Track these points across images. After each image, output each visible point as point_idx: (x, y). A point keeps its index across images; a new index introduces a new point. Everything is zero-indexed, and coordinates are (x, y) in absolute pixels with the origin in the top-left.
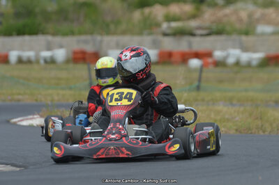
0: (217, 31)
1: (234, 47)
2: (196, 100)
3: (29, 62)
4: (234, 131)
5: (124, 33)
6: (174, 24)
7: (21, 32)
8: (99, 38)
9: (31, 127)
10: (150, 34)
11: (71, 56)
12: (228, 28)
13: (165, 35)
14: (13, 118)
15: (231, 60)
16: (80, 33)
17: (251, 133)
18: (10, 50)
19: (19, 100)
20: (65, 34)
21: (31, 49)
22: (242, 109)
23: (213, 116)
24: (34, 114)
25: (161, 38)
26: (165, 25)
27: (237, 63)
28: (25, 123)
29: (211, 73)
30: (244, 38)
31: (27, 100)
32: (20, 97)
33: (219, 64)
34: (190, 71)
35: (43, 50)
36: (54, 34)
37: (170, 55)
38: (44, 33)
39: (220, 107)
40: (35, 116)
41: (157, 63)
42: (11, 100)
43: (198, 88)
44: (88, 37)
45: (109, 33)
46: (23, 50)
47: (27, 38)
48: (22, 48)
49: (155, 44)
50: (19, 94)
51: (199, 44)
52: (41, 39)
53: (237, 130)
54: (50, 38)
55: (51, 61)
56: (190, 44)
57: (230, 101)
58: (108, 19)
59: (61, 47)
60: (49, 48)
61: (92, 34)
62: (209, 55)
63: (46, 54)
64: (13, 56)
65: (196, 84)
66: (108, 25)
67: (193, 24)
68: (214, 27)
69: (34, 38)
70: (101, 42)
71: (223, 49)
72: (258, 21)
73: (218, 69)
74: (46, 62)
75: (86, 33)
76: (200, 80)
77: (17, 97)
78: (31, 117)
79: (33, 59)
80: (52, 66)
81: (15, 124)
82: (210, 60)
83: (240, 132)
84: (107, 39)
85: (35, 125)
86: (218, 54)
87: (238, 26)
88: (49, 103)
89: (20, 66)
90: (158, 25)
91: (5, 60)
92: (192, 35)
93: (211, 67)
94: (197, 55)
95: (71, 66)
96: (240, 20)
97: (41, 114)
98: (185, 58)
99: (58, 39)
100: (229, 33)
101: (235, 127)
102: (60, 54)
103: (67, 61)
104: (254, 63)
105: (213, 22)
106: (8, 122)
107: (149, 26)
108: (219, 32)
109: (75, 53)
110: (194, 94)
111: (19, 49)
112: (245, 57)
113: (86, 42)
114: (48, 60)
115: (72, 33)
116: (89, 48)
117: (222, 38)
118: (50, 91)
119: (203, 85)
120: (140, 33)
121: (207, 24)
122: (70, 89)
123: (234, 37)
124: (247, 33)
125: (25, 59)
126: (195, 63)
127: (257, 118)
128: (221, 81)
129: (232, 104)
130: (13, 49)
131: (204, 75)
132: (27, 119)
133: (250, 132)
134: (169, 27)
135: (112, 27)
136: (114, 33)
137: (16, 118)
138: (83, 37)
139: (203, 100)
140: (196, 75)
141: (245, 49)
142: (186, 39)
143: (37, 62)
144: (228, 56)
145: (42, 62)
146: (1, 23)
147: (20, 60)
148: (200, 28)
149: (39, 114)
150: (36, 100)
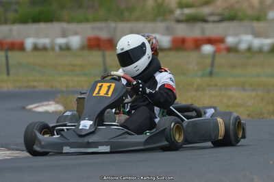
0: (230, 17)
1: (246, 33)
2: (209, 85)
3: (44, 49)
4: (246, 116)
5: (138, 19)
6: (187, 11)
7: (36, 19)
8: (113, 25)
9: (46, 113)
10: (164, 20)
11: (86, 42)
12: (240, 14)
13: (178, 21)
14: (29, 105)
15: (243, 46)
16: (95, 20)
17: (263, 118)
18: (26, 37)
19: (34, 87)
20: (80, 21)
21: (46, 36)
22: (254, 94)
23: (225, 101)
24: (49, 100)
25: (174, 25)
26: (178, 12)
27: (249, 49)
28: (40, 109)
29: (223, 58)
30: (255, 24)
32: (36, 84)
33: (232, 50)
34: (204, 56)
35: (58, 37)
36: (69, 21)
37: (183, 41)
38: (59, 20)
39: (232, 92)
40: (51, 103)
41: (170, 49)
42: (27, 87)
43: (211, 74)
44: (103, 24)
45: (123, 20)
47: (42, 25)
48: (38, 36)
49: (168, 31)
50: (35, 81)
51: (212, 30)
52: (56, 27)
53: (249, 115)
54: (64, 25)
55: (66, 48)
56: (203, 30)
57: (242, 87)
58: (123, 6)
59: (76, 33)
60: (64, 35)
61: (106, 20)
62: (221, 41)
63: (61, 41)
64: (29, 43)
65: (208, 70)
66: (122, 13)
67: (206, 10)
68: (226, 13)
69: (49, 25)
70: (115, 28)
71: (236, 34)
72: (270, 7)
73: (231, 55)
74: (61, 48)
75: (100, 20)
76: (212, 65)
77: (32, 84)
78: (46, 103)
79: (48, 46)
80: (67, 53)
81: (30, 110)
82: (222, 46)
83: (252, 117)
84: (121, 25)
85: (50, 111)
86: (230, 40)
87: (249, 12)
88: (64, 89)
89: (36, 53)
90: (171, 12)
91: (21, 47)
92: (204, 21)
93: (224, 53)
94: (210, 41)
95: (86, 52)
96: (252, 7)
97: (56, 100)
98: (198, 44)
99: (72, 27)
100: (241, 20)
101: (247, 112)
102: (75, 41)
103: (82, 48)
104: (266, 48)
105: (225, 9)
106: (24, 108)
107: (162, 13)
109: (90, 40)
110: (207, 79)
111: (33, 36)
112: (257, 42)
113: (101, 29)
114: (64, 47)
115: (87, 20)
116: (104, 35)
117: (234, 24)
118: (65, 78)
119: (215, 70)
120: (154, 20)
121: (219, 10)
122: (85, 75)
123: (246, 23)
124: (258, 19)
125: (40, 46)
126: (208, 49)
127: (268, 103)
128: (233, 67)
129: (244, 89)
130: (29, 37)
131: (217, 61)
132: (43, 105)
133: (261, 117)
134: (182, 14)
135: (127, 14)
136: (128, 20)
137: (32, 104)
138: (98, 24)
139: (216, 85)
140: (208, 61)
141: (257, 35)
142: (199, 25)
143: (53, 49)
144: (239, 42)
145: (57, 48)
146: (16, 11)
147: (36, 48)
148: (212, 14)
149: (54, 101)
150: (52, 87)
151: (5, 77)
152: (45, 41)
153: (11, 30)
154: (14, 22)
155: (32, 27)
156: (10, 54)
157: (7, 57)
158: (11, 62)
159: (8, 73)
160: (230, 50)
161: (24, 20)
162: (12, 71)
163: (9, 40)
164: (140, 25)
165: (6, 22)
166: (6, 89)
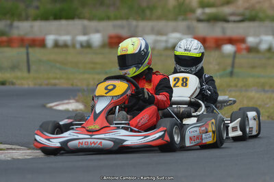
0: (251, 17)
1: (267, 34)
3: (65, 46)
4: (266, 118)
5: (159, 18)
6: (208, 10)
7: (57, 17)
8: (134, 23)
9: (67, 111)
10: (184, 20)
11: (107, 40)
12: (261, 15)
13: (199, 20)
14: (49, 103)
15: (264, 47)
16: (116, 18)
18: (47, 34)
19: (55, 85)
20: (101, 19)
21: (67, 34)
23: (245, 102)
24: (69, 99)
25: (195, 24)
26: (199, 11)
27: (270, 49)
28: (61, 108)
29: (244, 59)
31: (63, 84)
32: (57, 81)
33: (252, 50)
34: (224, 56)
35: (79, 34)
36: (91, 19)
37: (204, 40)
38: (80, 17)
39: (253, 93)
40: (71, 101)
42: (47, 85)
43: (231, 74)
44: (124, 22)
45: (144, 18)
46: (60, 35)
47: (64, 22)
49: (189, 30)
50: (55, 78)
51: (233, 30)
52: (77, 24)
53: (268, 117)
54: (86, 22)
55: (88, 46)
56: (223, 30)
57: (262, 88)
58: (144, 4)
59: (97, 31)
60: (85, 34)
61: (127, 19)
62: (243, 40)
63: (82, 38)
64: (50, 39)
65: (229, 69)
66: (143, 11)
67: (227, 10)
68: (247, 13)
69: (70, 22)
70: (137, 27)
71: (255, 35)
73: (251, 55)
74: (82, 46)
75: (121, 18)
76: (233, 66)
77: (53, 81)
78: (66, 101)
79: (69, 43)
80: (88, 50)
81: (51, 108)
82: (243, 46)
83: (272, 119)
84: (142, 24)
85: (70, 109)
86: (251, 40)
87: (270, 12)
88: (85, 88)
89: (57, 50)
90: (193, 11)
91: (41, 44)
92: (226, 21)
93: (244, 53)
94: (231, 41)
95: (107, 50)
97: (77, 98)
98: (219, 43)
99: (94, 24)
100: (261, 20)
101: (267, 114)
102: (96, 39)
103: (103, 46)
105: (246, 9)
106: (44, 106)
107: (183, 12)
109: (111, 37)
110: (227, 80)
111: (54, 33)
113: (122, 27)
114: (85, 44)
115: (108, 18)
117: (255, 24)
118: (86, 76)
119: (236, 70)
120: (175, 19)
121: (241, 10)
122: (106, 73)
123: (267, 23)
125: (61, 43)
126: (228, 48)
128: (253, 67)
129: (264, 91)
130: (50, 34)
131: (237, 61)
132: (63, 104)
134: (204, 13)
135: (148, 12)
136: (149, 19)
137: (52, 102)
138: (119, 22)
139: (236, 86)
140: (229, 61)
142: (220, 24)
143: (74, 46)
144: (260, 43)
145: (78, 46)
146: (37, 8)
147: (57, 45)
148: (233, 14)
149: (74, 99)
150: (72, 85)
151: (25, 74)
152: (66, 38)
153: (32, 27)
154: (35, 19)
155: (54, 24)
156: (31, 50)
157: (28, 54)
158: (32, 58)
159: (29, 70)
160: (250, 50)
161: (45, 17)
162: (33, 67)
163: (30, 36)
164: (161, 24)
165: (27, 19)
166: (26, 86)
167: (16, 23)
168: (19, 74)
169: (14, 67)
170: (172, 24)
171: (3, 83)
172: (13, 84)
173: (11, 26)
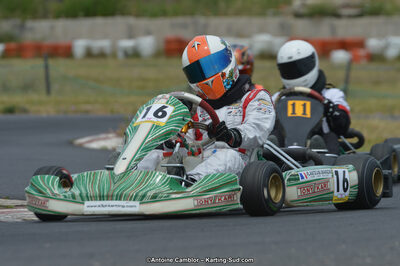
0: (373, 10)
1: (396, 34)
3: (102, 55)
5: (238, 13)
6: (311, 1)
7: (90, 13)
8: (202, 20)
9: (104, 150)
10: (275, 14)
11: (162, 46)
12: (388, 7)
13: (298, 15)
14: (78, 138)
15: (392, 53)
16: (176, 14)
18: (74, 38)
19: (87, 112)
20: (154, 15)
21: (105, 37)
24: (106, 131)
25: (292, 21)
26: (297, 2)
27: (399, 57)
28: (95, 145)
29: (363, 71)
31: (99, 110)
32: (88, 107)
33: (376, 58)
35: (122, 38)
36: (139, 15)
38: (123, 13)
39: (376, 121)
40: (111, 135)
42: (75, 112)
44: (188, 20)
45: (217, 13)
46: (94, 38)
47: (99, 21)
48: (91, 36)
49: (283, 29)
50: (88, 102)
51: (346, 29)
52: (119, 23)
54: (132, 20)
55: (134, 54)
56: (333, 29)
57: (390, 112)
59: (148, 33)
60: (131, 36)
61: (192, 14)
62: (360, 44)
63: (127, 43)
64: (79, 46)
65: (341, 87)
68: (368, 4)
69: (109, 21)
70: (206, 26)
71: (380, 36)
73: (374, 66)
74: (127, 55)
75: (184, 14)
76: (347, 81)
77: (83, 107)
78: (104, 136)
79: (108, 51)
80: (135, 61)
81: (80, 146)
82: (362, 52)
84: (214, 21)
85: (110, 148)
86: (373, 43)
89: (90, 61)
91: (67, 52)
92: (336, 15)
93: (364, 62)
94: (344, 45)
95: (162, 61)
98: (326, 49)
99: (143, 23)
100: (388, 14)
102: (147, 44)
103: (157, 54)
106: (71, 143)
108: (375, 12)
109: (168, 42)
111: (86, 36)
113: (184, 26)
114: (130, 52)
115: (164, 14)
117: (379, 20)
118: (132, 98)
120: (262, 14)
123: (397, 18)
125: (95, 51)
126: (340, 56)
128: (377, 83)
129: (393, 117)
130: (79, 37)
131: (354, 74)
132: (99, 139)
134: (304, 5)
135: (222, 5)
136: (226, 14)
137: (83, 137)
138: (180, 20)
140: (342, 74)
142: (328, 22)
143: (114, 55)
144: (387, 47)
145: (120, 55)
147: (89, 54)
148: (346, 6)
149: (115, 132)
150: (112, 112)
151: (44, 97)
152: (103, 44)
153: (52, 28)
154: (58, 16)
155: (85, 24)
156: (52, 62)
157: (47, 67)
158: (53, 73)
159: (48, 91)
160: (372, 58)
161: (72, 14)
162: (55, 87)
163: (49, 42)
164: (241, 22)
165: (45, 16)
166: (44, 115)
167: (30, 24)
168: (34, 97)
169: (27, 87)
170: (257, 21)
171: (10, 111)
172: (25, 111)
173: (22, 27)
